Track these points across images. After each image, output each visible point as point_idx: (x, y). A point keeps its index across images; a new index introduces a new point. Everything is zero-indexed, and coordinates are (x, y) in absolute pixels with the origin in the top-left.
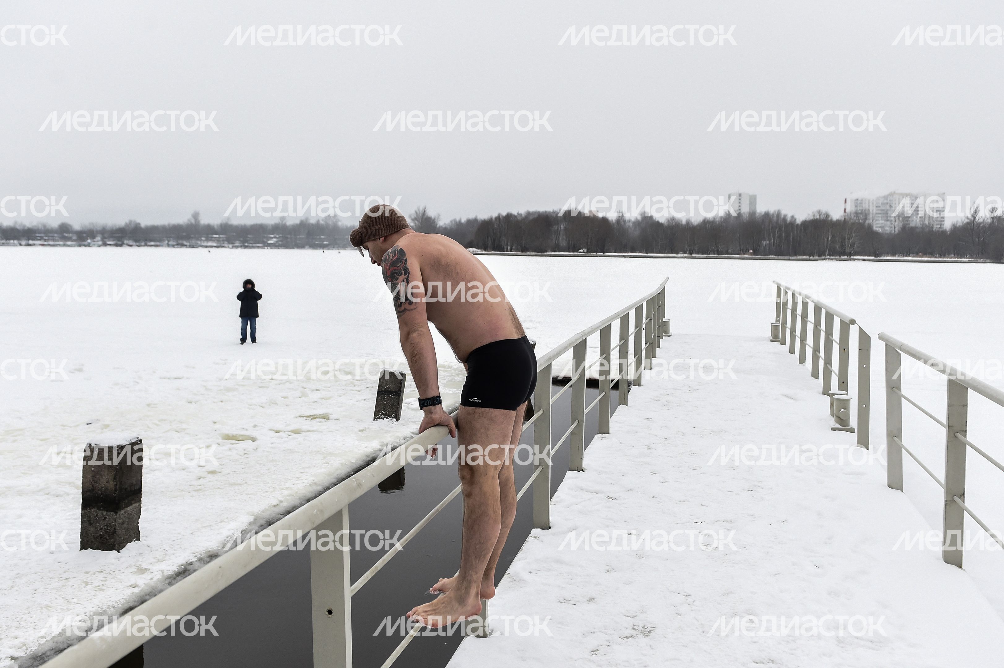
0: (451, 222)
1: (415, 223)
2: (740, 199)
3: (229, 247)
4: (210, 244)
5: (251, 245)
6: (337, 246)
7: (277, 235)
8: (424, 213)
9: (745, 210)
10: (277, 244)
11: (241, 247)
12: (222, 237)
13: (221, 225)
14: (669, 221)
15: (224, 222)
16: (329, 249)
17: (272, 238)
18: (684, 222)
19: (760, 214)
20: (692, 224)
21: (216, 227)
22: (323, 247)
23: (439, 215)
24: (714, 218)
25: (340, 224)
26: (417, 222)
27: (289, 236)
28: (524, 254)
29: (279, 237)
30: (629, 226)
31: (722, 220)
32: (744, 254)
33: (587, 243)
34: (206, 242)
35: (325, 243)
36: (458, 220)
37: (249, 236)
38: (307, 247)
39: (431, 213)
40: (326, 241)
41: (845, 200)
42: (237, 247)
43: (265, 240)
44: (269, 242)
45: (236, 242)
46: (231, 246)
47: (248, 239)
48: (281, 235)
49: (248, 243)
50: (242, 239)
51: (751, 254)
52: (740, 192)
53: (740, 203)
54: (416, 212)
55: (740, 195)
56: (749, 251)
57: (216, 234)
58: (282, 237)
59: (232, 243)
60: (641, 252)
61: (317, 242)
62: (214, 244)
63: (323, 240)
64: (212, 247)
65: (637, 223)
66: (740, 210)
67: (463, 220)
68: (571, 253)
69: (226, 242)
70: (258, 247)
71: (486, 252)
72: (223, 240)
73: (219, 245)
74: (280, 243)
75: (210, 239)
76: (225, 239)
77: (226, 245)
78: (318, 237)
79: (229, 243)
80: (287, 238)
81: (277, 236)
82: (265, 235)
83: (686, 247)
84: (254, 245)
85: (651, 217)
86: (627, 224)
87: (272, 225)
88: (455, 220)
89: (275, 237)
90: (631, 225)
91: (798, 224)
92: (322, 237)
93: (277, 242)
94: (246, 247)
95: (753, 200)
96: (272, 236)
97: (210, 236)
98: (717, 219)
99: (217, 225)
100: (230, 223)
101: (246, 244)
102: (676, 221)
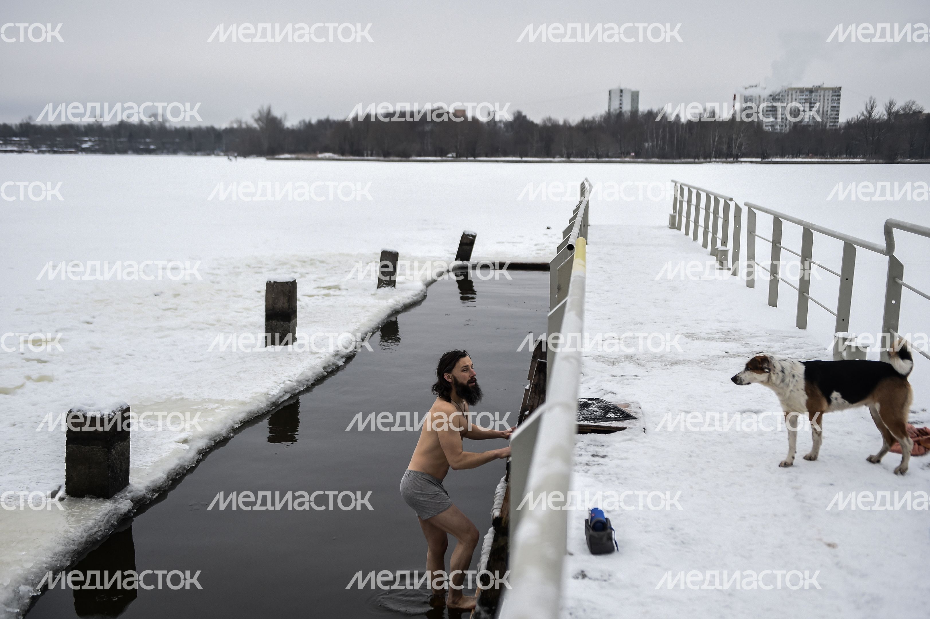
0: (300, 123)
1: (259, 124)
2: (621, 96)
3: (33, 152)
4: (9, 148)
5: (61, 150)
6: (165, 151)
7: (93, 137)
8: (269, 112)
9: (627, 107)
10: (93, 149)
11: (49, 152)
12: (24, 140)
13: (21, 125)
14: (544, 122)
15: (25, 121)
16: (157, 154)
17: (86, 142)
18: (561, 123)
19: (643, 112)
20: (569, 123)
21: (14, 127)
22: (149, 152)
23: (286, 116)
24: (594, 118)
25: (167, 125)
26: (261, 123)
27: (107, 139)
28: (387, 159)
29: (95, 141)
30: (500, 127)
31: (602, 120)
32: (625, 157)
33: (456, 147)
34: (4, 146)
35: (152, 147)
36: (307, 120)
37: (58, 139)
38: (130, 152)
39: (277, 113)
40: (153, 145)
41: (735, 96)
42: (43, 152)
43: (78, 144)
44: (85, 146)
45: (43, 146)
46: (36, 151)
47: (57, 143)
48: (97, 138)
49: (57, 147)
50: (49, 143)
51: (633, 157)
52: (622, 87)
53: (621, 100)
54: (260, 112)
55: (621, 91)
56: (630, 154)
57: (16, 137)
58: (99, 140)
59: (37, 148)
60: (514, 156)
61: (142, 147)
62: (15, 149)
63: (148, 144)
64: (12, 151)
65: (508, 125)
66: (621, 108)
67: (314, 121)
68: (439, 158)
69: (29, 146)
70: (71, 152)
71: (344, 158)
72: (26, 144)
73: (21, 149)
74: (97, 147)
75: (9, 142)
76: (28, 142)
77: (31, 150)
78: (143, 141)
79: (34, 147)
80: (105, 141)
81: (93, 139)
82: (78, 138)
83: (565, 151)
84: (65, 150)
85: (525, 117)
86: (499, 125)
87: (85, 127)
88: (304, 121)
89: (90, 141)
90: (502, 126)
91: (683, 124)
92: (148, 140)
93: (92, 146)
94: (55, 152)
95: (635, 96)
96: (86, 139)
97: (9, 138)
98: (597, 119)
99: (16, 125)
100: (32, 123)
101: (55, 149)
102: (552, 121)
